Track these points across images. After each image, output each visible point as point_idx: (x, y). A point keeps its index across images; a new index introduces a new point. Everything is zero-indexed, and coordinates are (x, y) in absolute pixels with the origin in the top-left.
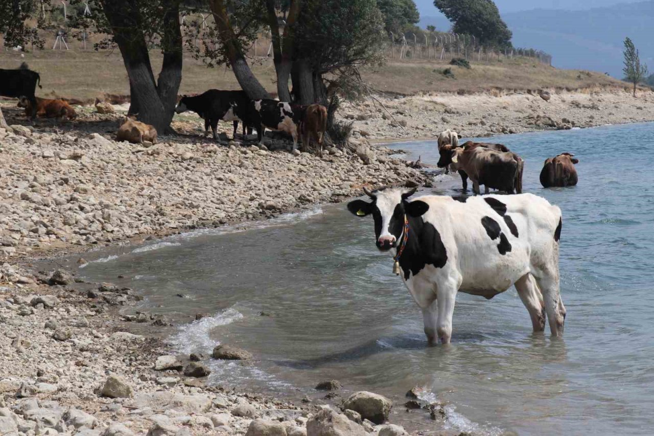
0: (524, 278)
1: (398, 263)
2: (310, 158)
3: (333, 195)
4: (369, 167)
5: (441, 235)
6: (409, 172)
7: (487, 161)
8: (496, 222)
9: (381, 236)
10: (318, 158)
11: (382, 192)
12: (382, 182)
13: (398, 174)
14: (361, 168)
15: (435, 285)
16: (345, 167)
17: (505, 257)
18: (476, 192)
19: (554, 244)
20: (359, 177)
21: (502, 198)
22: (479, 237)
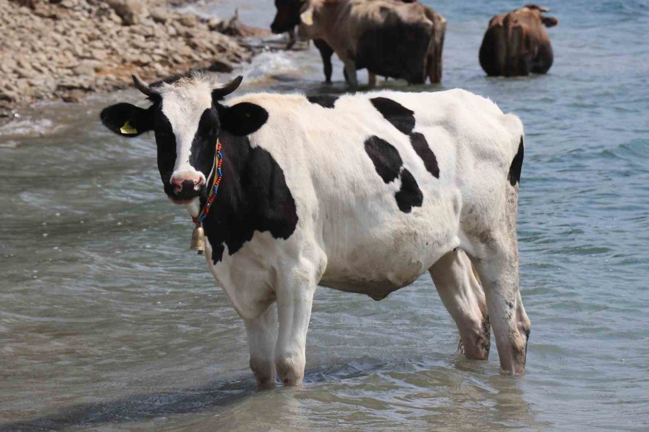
0: (450, 258)
1: (201, 230)
2: (10, 9)
3: (59, 87)
4: (133, 32)
5: (286, 173)
6: (216, 42)
7: (373, 21)
8: (393, 148)
9: (176, 174)
10: (25, 10)
11: (172, 86)
12: (161, 62)
13: (194, 46)
14: (118, 32)
15: (273, 272)
16: (84, 31)
17: (410, 216)
18: (352, 87)
19: (507, 190)
20: (114, 52)
21: (405, 99)
22: (360, 176)
